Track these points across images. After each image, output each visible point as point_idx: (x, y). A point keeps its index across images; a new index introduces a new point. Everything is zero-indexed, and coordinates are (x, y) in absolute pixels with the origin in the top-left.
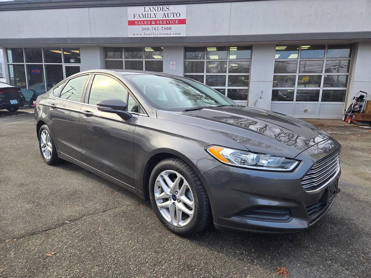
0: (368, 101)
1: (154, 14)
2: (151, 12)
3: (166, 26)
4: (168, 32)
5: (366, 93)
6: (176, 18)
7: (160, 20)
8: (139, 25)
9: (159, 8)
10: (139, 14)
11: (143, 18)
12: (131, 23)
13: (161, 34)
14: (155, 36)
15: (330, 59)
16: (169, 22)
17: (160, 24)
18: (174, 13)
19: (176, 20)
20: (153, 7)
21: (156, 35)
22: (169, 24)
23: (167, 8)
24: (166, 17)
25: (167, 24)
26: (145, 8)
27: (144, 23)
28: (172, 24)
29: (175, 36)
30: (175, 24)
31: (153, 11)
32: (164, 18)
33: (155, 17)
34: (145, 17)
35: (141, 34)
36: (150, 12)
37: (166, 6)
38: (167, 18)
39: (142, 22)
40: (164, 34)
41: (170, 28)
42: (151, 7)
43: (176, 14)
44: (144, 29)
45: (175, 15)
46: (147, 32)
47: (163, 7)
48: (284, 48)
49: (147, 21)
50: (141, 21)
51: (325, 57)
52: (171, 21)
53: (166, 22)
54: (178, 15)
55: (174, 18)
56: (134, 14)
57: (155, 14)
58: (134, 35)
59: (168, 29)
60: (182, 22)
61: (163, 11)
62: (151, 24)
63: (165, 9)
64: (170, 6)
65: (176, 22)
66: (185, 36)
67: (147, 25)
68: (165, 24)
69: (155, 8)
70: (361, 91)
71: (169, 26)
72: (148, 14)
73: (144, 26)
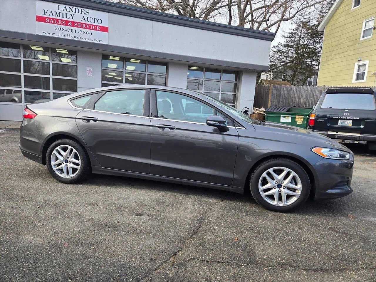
0: (250, 114)
1: (71, 15)
2: (67, 12)
3: (86, 30)
4: (89, 36)
5: (248, 109)
6: (96, 24)
7: (78, 23)
8: (51, 23)
9: (77, 10)
10: (51, 11)
11: (56, 15)
12: (40, 19)
13: (80, 38)
14: (72, 39)
15: (224, 81)
16: (89, 27)
17: (78, 27)
18: (94, 19)
19: (98, 26)
20: (70, 7)
21: (73, 37)
22: (89, 28)
23: (86, 12)
24: (85, 21)
25: (86, 28)
26: (59, 6)
27: (58, 23)
28: (93, 29)
29: (96, 42)
30: (96, 30)
31: (69, 11)
32: (83, 22)
33: (72, 19)
34: (59, 16)
35: (53, 34)
36: (65, 12)
37: (85, 9)
38: (87, 22)
39: (55, 20)
40: (83, 38)
41: (91, 34)
42: (67, 7)
43: (97, 19)
44: (58, 29)
45: (96, 21)
46: (61, 32)
47: (81, 10)
48: (196, 68)
49: (62, 20)
50: (53, 19)
51: (221, 80)
52: (91, 26)
53: (86, 26)
54: (100, 21)
55: (94, 24)
56: (45, 10)
57: (73, 15)
58: (44, 33)
59: (87, 33)
60: (105, 29)
61: (81, 13)
62: (67, 25)
63: (85, 12)
64: (90, 10)
65: (98, 28)
66: (108, 44)
67: (62, 25)
68: (84, 28)
69: (72, 9)
70: (245, 107)
71: (89, 31)
72: (63, 13)
73: (58, 26)
